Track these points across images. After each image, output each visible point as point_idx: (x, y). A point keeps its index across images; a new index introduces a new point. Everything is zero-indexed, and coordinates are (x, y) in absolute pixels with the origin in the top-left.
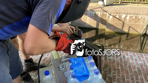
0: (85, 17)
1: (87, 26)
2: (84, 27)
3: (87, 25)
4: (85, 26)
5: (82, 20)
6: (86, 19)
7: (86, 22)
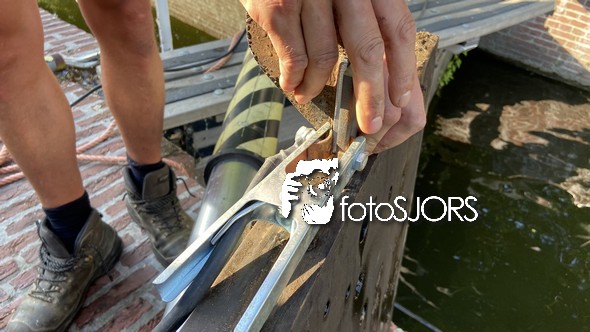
0: (575, 15)
1: (565, 72)
2: (545, 69)
3: (569, 66)
4: (553, 69)
5: (547, 29)
6: (575, 31)
7: (571, 45)
